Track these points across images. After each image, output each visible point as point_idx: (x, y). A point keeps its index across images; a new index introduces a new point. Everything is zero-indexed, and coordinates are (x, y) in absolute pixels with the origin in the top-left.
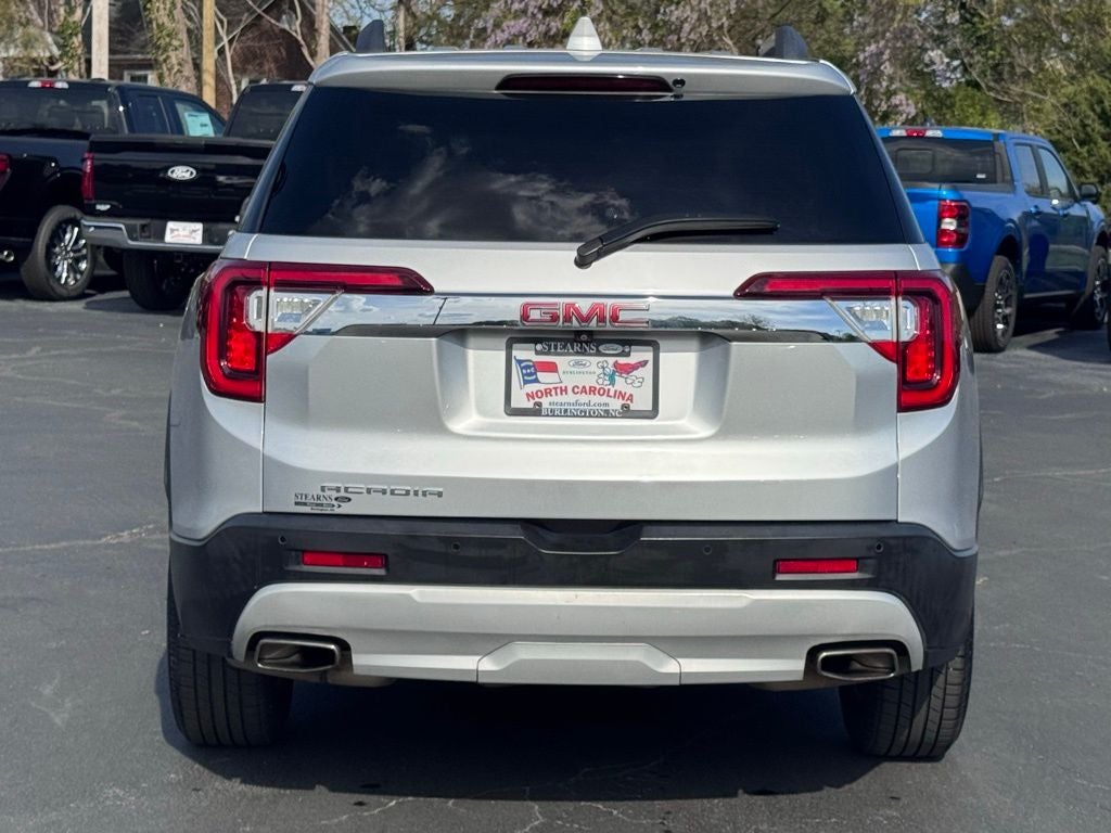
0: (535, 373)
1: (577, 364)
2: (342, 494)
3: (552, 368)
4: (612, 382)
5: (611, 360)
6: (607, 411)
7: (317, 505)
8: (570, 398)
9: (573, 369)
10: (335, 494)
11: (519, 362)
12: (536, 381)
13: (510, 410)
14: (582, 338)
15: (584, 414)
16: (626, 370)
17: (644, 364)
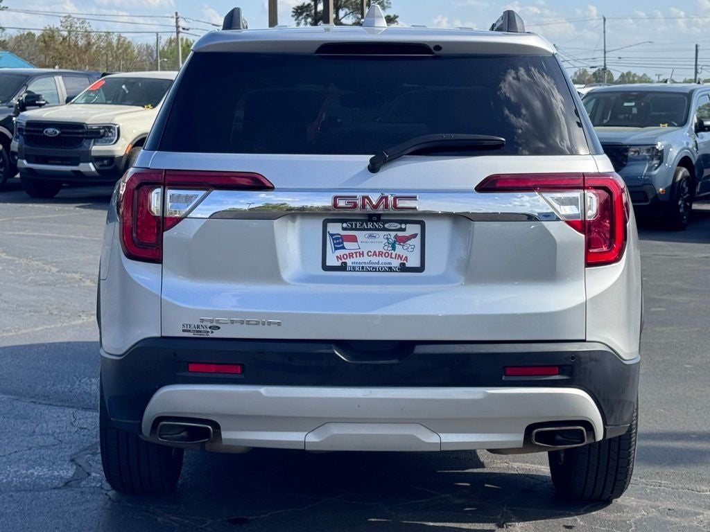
0: (342, 243)
1: (370, 236)
2: (214, 324)
3: (353, 239)
4: (394, 248)
5: (393, 234)
6: (390, 268)
7: (198, 331)
8: (366, 259)
9: (366, 240)
10: (209, 325)
11: (332, 235)
12: (343, 248)
13: (326, 268)
14: (373, 219)
15: (375, 270)
16: (403, 240)
17: (415, 236)
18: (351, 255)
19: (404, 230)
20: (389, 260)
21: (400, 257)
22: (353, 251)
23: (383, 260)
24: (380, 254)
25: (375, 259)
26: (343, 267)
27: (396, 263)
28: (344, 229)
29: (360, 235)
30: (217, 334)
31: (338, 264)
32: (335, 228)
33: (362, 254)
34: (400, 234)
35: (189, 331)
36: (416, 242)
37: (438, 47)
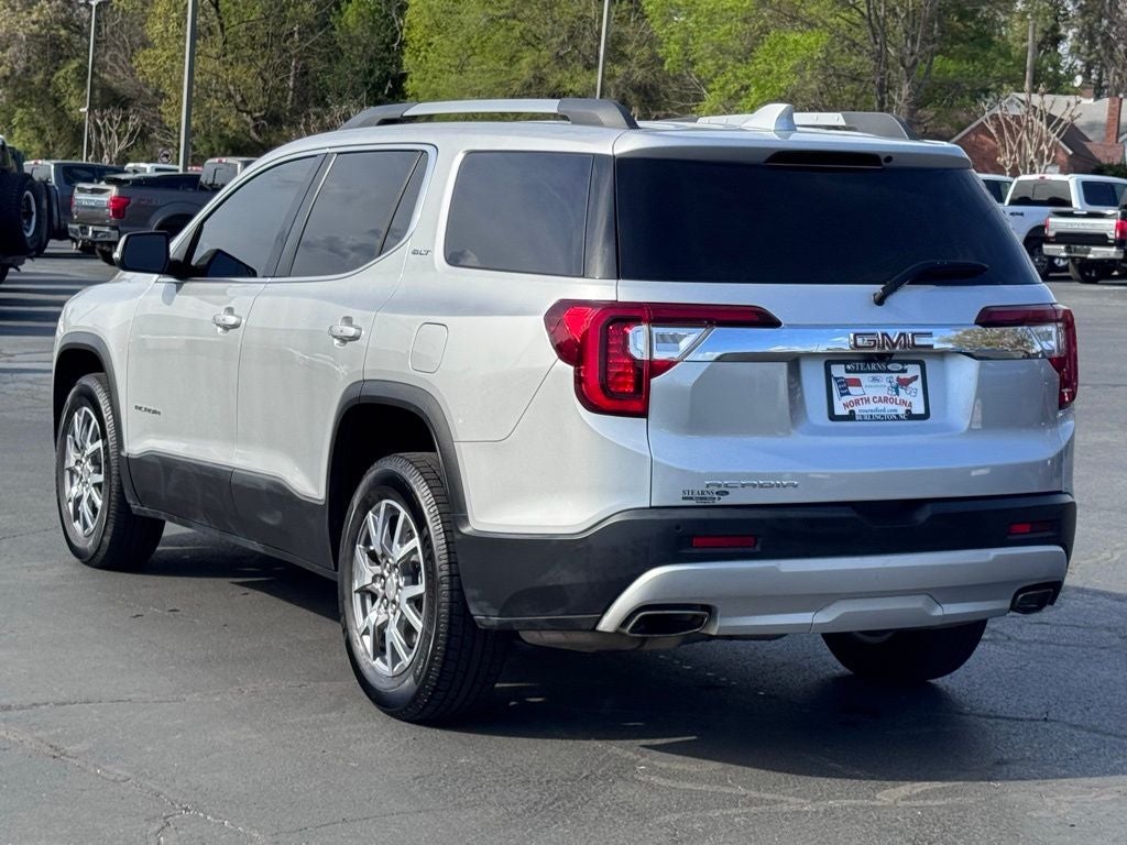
0: (846, 388)
1: (874, 379)
2: (724, 489)
3: (857, 383)
4: (898, 393)
5: (895, 376)
6: (897, 416)
7: (701, 498)
8: (872, 406)
9: (872, 384)
10: (717, 489)
11: (836, 379)
12: (848, 394)
13: (833, 417)
14: (875, 359)
15: (884, 418)
16: (904, 383)
17: (915, 378)
18: (857, 402)
19: (904, 371)
20: (894, 406)
21: (904, 403)
22: (859, 398)
23: (889, 406)
24: (886, 400)
25: (881, 406)
26: (851, 417)
27: (901, 410)
28: (847, 371)
29: (864, 378)
30: (725, 500)
31: (846, 412)
32: (838, 371)
33: (868, 400)
34: (902, 376)
35: (692, 498)
36: (918, 384)
37: (889, 159)
